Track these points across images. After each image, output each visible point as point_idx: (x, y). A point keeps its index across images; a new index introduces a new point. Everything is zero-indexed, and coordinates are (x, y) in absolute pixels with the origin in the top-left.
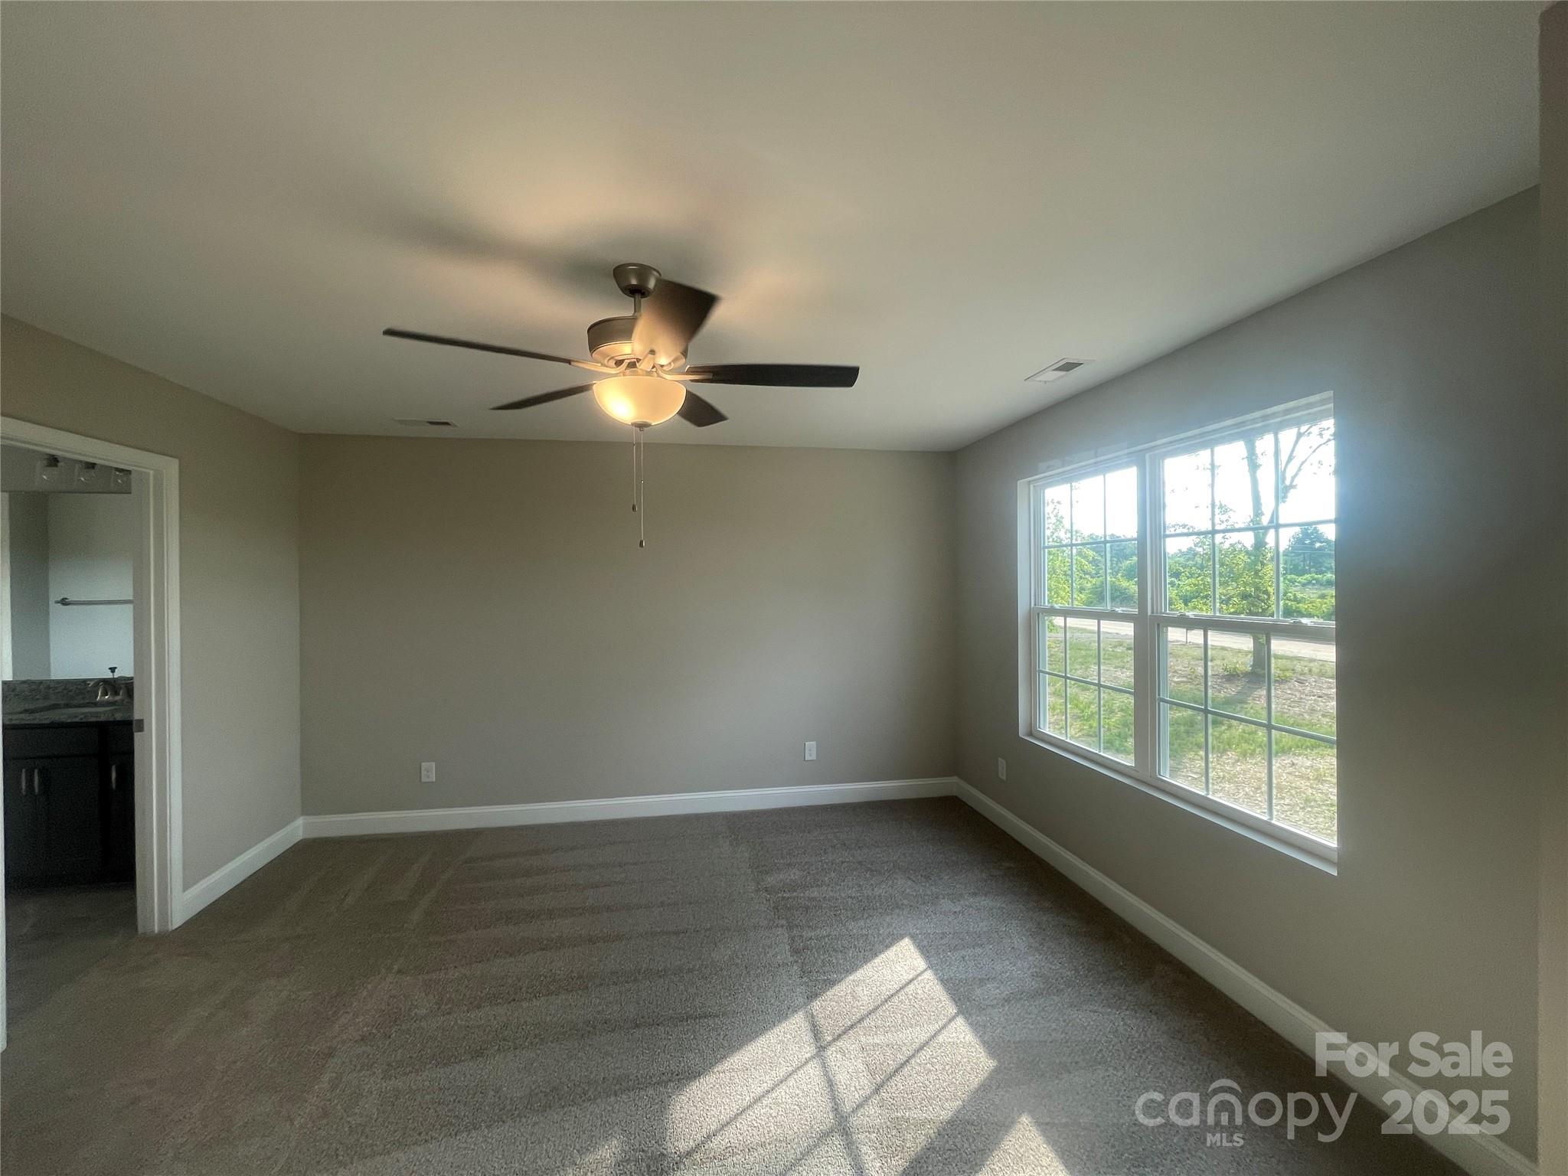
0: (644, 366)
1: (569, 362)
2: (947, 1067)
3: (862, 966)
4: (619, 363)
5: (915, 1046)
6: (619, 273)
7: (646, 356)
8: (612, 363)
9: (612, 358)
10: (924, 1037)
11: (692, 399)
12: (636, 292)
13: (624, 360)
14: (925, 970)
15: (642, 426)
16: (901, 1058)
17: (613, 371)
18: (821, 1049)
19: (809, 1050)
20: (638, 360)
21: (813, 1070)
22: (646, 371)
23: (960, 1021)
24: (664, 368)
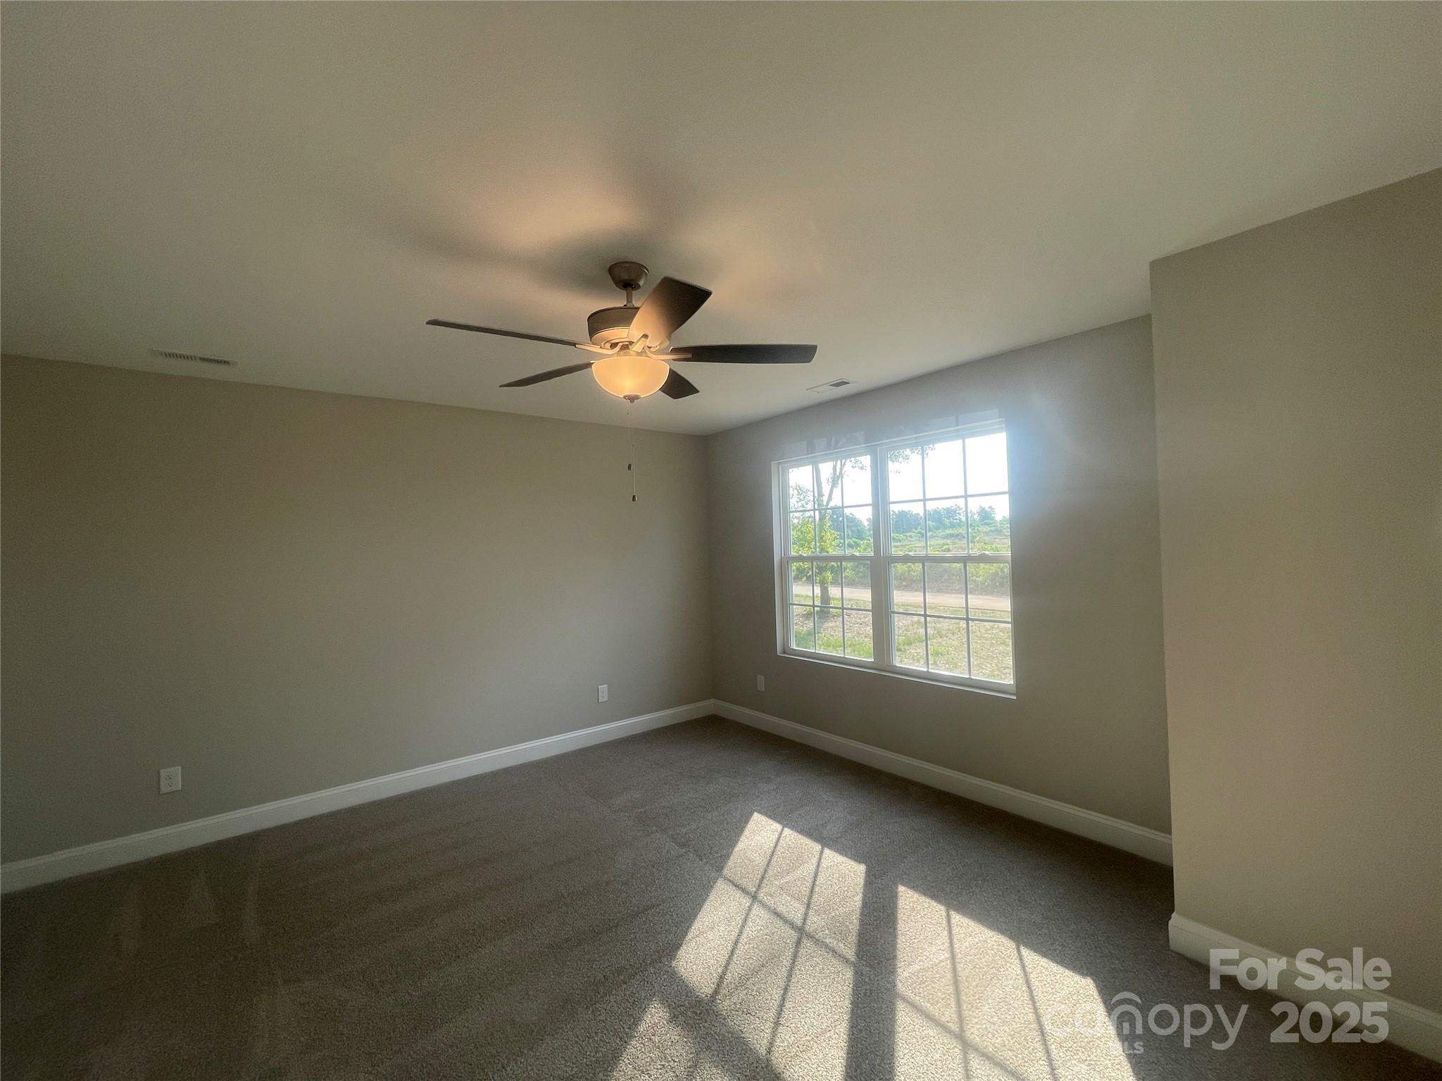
0: (637, 348)
1: (574, 345)
2: (840, 879)
3: (738, 840)
4: (614, 346)
5: (812, 875)
6: (613, 270)
7: (639, 339)
8: (608, 345)
9: (608, 342)
10: (813, 868)
11: (673, 377)
12: (628, 285)
13: (618, 343)
14: (783, 829)
15: (632, 399)
16: (809, 884)
17: (610, 352)
18: (754, 897)
19: (746, 902)
20: (631, 343)
21: (757, 910)
22: (637, 352)
23: (827, 851)
24: (652, 349)
